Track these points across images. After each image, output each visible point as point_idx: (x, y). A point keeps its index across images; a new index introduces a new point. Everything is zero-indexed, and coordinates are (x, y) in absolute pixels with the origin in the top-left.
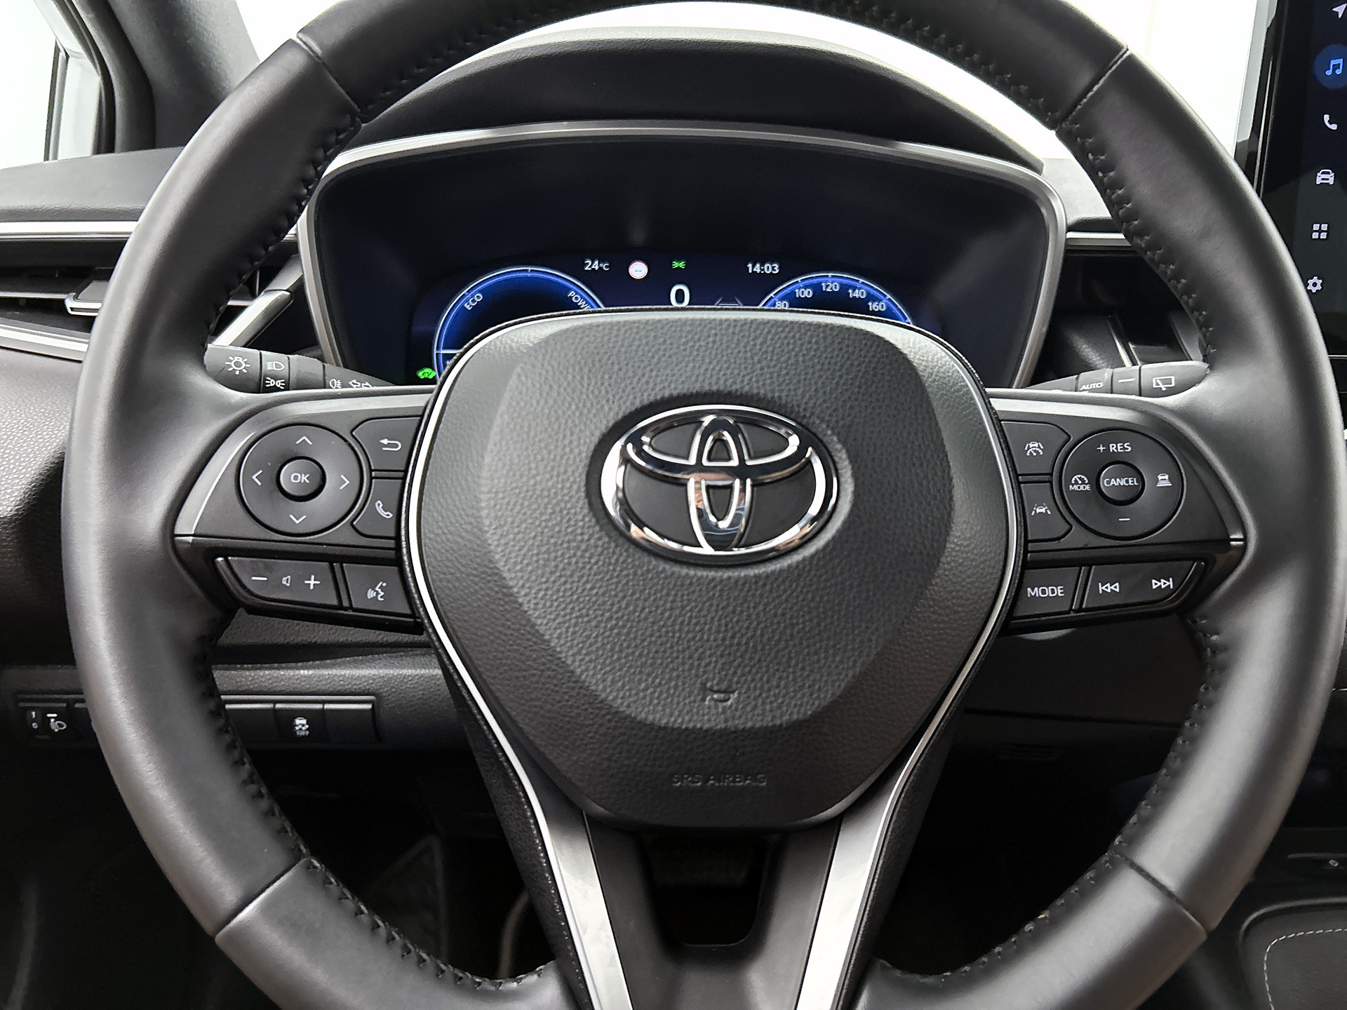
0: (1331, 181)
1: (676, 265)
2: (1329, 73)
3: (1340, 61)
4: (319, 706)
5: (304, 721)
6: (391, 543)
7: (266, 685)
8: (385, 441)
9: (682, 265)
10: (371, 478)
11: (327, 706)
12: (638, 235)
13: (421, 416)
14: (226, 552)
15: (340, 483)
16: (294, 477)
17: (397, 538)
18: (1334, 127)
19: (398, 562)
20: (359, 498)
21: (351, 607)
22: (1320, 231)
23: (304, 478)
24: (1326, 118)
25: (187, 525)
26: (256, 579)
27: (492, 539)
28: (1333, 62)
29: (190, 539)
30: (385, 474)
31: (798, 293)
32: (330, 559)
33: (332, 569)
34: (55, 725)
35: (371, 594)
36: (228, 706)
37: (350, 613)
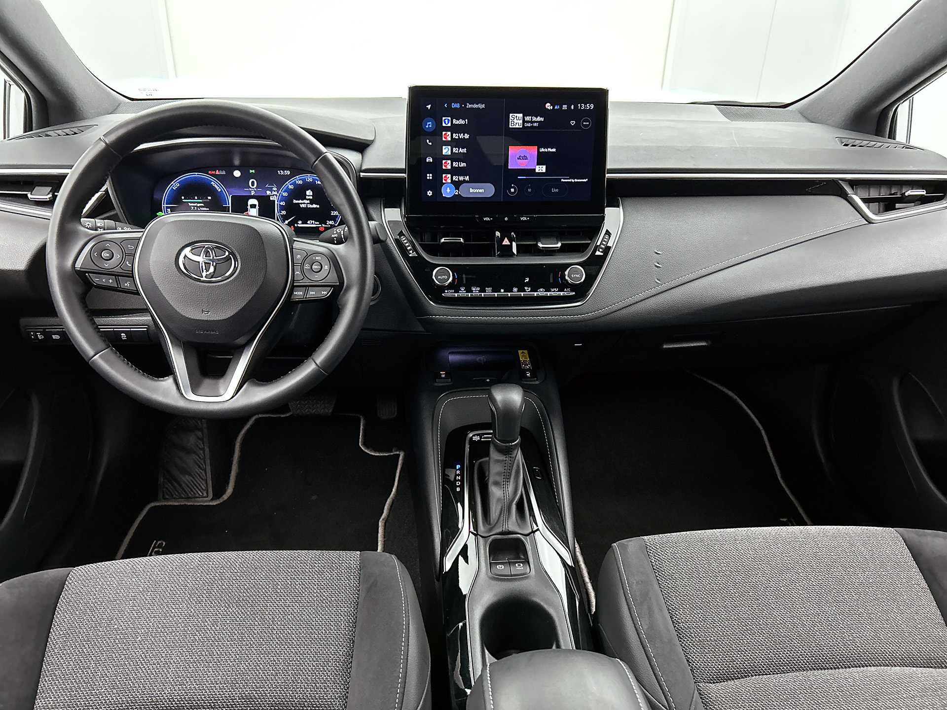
0: (431, 161)
1: (251, 171)
2: (427, 127)
3: (431, 123)
4: (129, 330)
5: (124, 335)
6: (131, 272)
7: (110, 323)
8: (129, 246)
9: (253, 171)
10: (126, 256)
11: (131, 329)
12: (237, 162)
13: (139, 239)
14: (88, 272)
15: (117, 256)
16: (105, 254)
17: (132, 271)
18: (430, 144)
19: (133, 277)
20: (123, 260)
21: (121, 288)
22: (429, 176)
23: (108, 255)
24: (428, 141)
25: (78, 265)
26: (96, 279)
27: (153, 273)
28: (428, 123)
29: (79, 269)
30: (130, 255)
31: (297, 182)
32: (115, 275)
33: (116, 278)
34: (40, 337)
35: (126, 285)
36: (101, 330)
37: (121, 289)
